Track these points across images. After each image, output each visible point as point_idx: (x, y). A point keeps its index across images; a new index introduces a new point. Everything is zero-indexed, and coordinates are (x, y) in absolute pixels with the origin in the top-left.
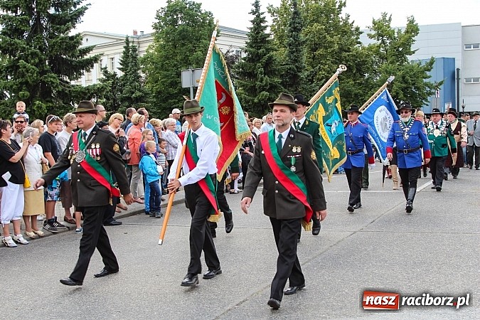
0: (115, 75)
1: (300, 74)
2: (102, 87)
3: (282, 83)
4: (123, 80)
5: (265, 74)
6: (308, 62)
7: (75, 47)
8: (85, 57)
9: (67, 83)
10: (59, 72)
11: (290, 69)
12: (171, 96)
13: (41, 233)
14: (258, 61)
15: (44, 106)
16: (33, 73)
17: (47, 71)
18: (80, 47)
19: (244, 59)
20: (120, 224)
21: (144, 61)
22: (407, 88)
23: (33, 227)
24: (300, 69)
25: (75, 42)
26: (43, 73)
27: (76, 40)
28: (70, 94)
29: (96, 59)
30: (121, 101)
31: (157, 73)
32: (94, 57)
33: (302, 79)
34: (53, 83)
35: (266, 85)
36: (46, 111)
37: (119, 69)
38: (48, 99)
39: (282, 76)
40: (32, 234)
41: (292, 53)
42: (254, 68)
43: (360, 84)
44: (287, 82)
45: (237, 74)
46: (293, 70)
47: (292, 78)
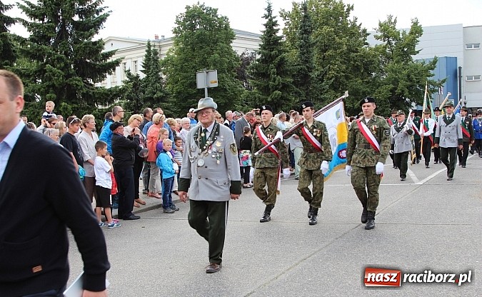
0: (138, 77)
1: (310, 74)
2: (124, 89)
3: (293, 83)
4: (145, 82)
5: (278, 74)
6: (319, 62)
7: (98, 51)
8: (108, 61)
9: (91, 85)
10: (84, 76)
11: (301, 69)
12: (190, 96)
14: (271, 62)
15: (70, 107)
16: (59, 77)
17: (72, 74)
18: (103, 51)
19: (258, 60)
20: (139, 218)
21: (165, 63)
22: (411, 86)
24: (310, 69)
25: (98, 47)
26: (68, 76)
27: (99, 45)
28: (94, 95)
29: (117, 63)
30: (144, 102)
31: (177, 75)
32: (115, 61)
33: (312, 79)
34: (77, 85)
35: (278, 85)
36: (72, 112)
37: (142, 71)
38: (73, 101)
39: (293, 76)
41: (303, 54)
42: (268, 69)
43: (368, 83)
44: (298, 81)
45: (252, 75)
46: (304, 70)
47: (303, 78)
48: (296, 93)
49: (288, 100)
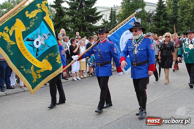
0: (107, 21)
1: (177, 19)
2: (104, 26)
3: (170, 23)
4: (110, 23)
5: (164, 20)
6: (181, 14)
7: (94, 12)
8: (98, 16)
9: (92, 25)
10: (88, 21)
11: (173, 17)
13: (85, 76)
14: (161, 15)
15: (84, 33)
16: (80, 22)
17: (85, 21)
18: (96, 12)
19: (155, 14)
21: (118, 16)
23: (82, 75)
24: (177, 17)
26: (83, 22)
27: (95, 10)
28: (93, 29)
29: (101, 16)
33: (178, 21)
34: (87, 25)
35: (164, 24)
37: (109, 19)
38: (85, 31)
39: (170, 20)
40: (82, 77)
41: (174, 11)
42: (160, 17)
44: (172, 22)
45: (153, 20)
46: (175, 18)
47: (174, 21)
48: (171, 27)
49: (168, 30)
